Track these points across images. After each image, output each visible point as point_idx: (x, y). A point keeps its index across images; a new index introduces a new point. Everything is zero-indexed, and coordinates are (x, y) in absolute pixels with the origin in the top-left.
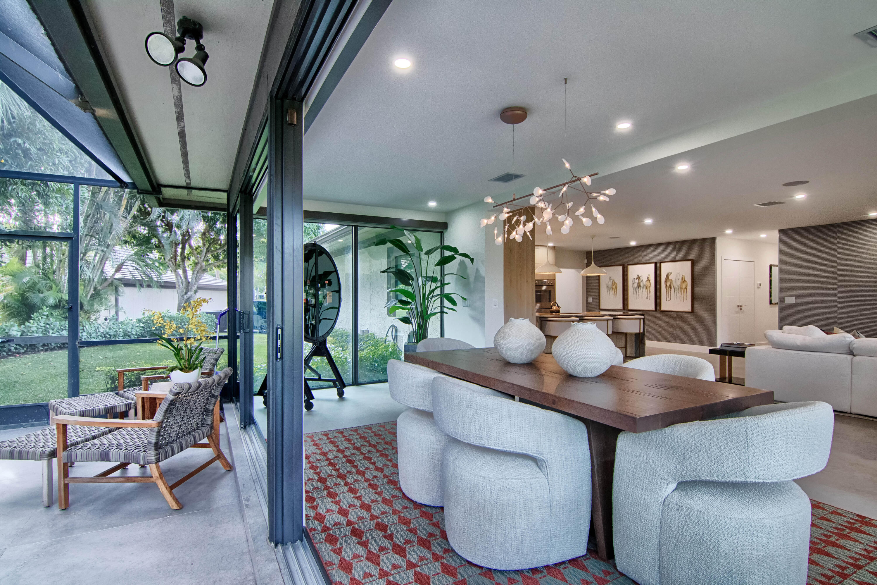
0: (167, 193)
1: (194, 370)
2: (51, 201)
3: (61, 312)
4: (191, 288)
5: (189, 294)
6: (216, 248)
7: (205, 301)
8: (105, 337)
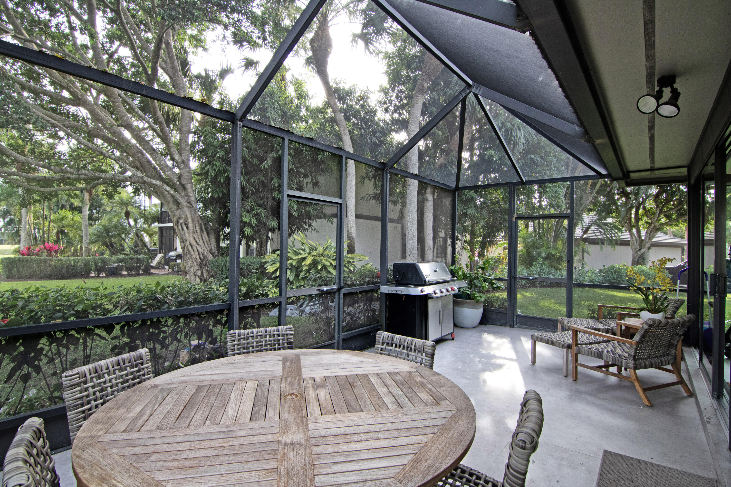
0: (633, 176)
1: (659, 313)
2: (548, 190)
3: (549, 262)
4: (645, 246)
5: (643, 250)
6: (669, 208)
7: (669, 260)
8: (577, 281)
